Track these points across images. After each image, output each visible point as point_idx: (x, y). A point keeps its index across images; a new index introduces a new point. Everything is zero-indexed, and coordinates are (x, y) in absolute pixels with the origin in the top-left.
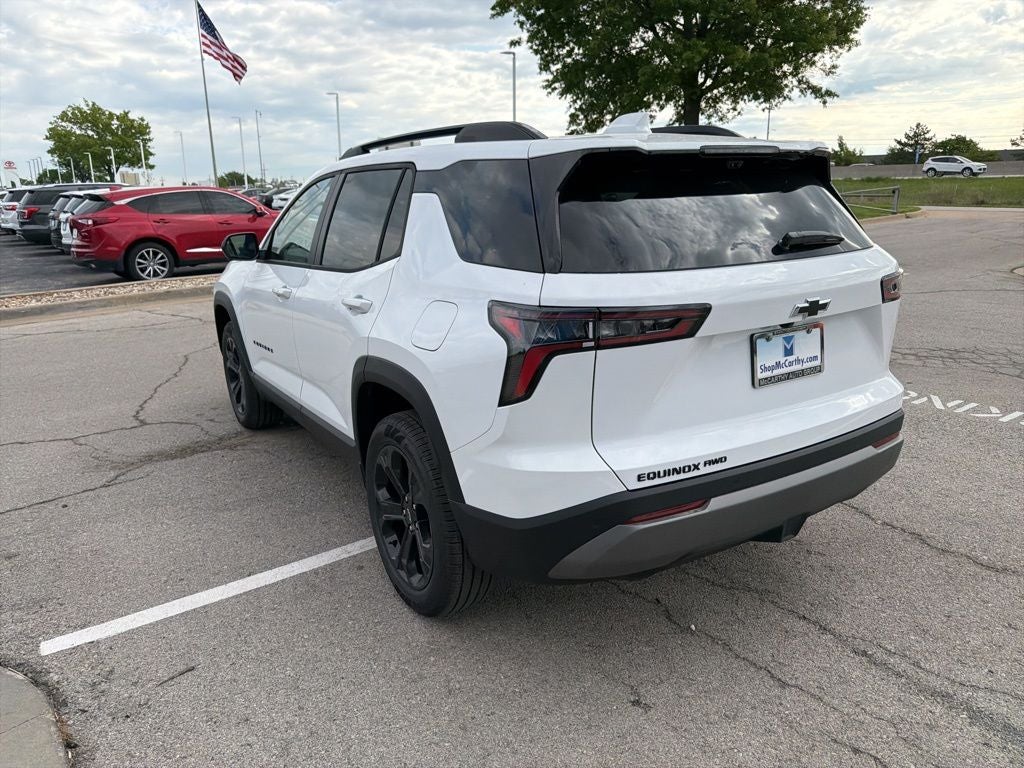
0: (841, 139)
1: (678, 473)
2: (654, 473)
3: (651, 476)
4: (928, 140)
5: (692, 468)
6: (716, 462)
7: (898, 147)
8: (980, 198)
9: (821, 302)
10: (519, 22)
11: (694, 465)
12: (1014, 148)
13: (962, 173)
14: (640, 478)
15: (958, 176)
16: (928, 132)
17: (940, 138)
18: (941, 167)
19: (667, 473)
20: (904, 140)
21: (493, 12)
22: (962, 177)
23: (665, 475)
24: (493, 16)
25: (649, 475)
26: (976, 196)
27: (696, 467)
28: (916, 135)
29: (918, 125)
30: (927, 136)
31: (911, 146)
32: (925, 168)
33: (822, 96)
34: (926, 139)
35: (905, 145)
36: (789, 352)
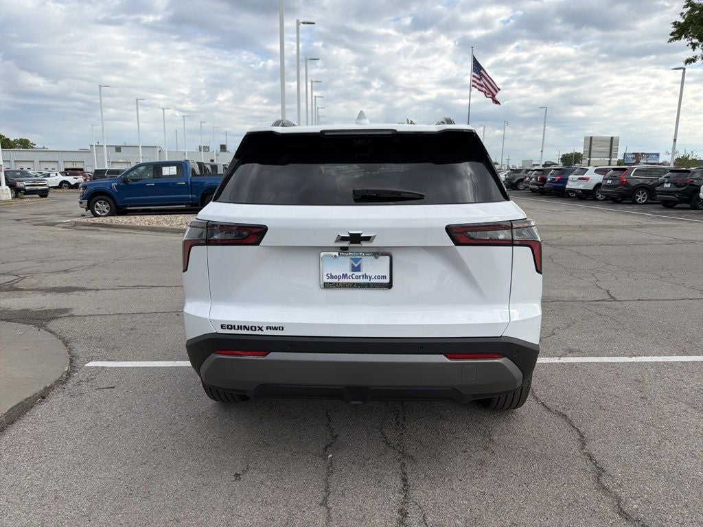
1: (248, 329)
2: (231, 326)
3: (230, 327)
5: (257, 329)
6: (275, 328)
9: (362, 235)
10: (692, 43)
11: (259, 327)
14: (222, 326)
19: (240, 328)
21: (672, 37)
23: (238, 329)
24: (671, 40)
25: (228, 326)
27: (260, 329)
36: (358, 269)
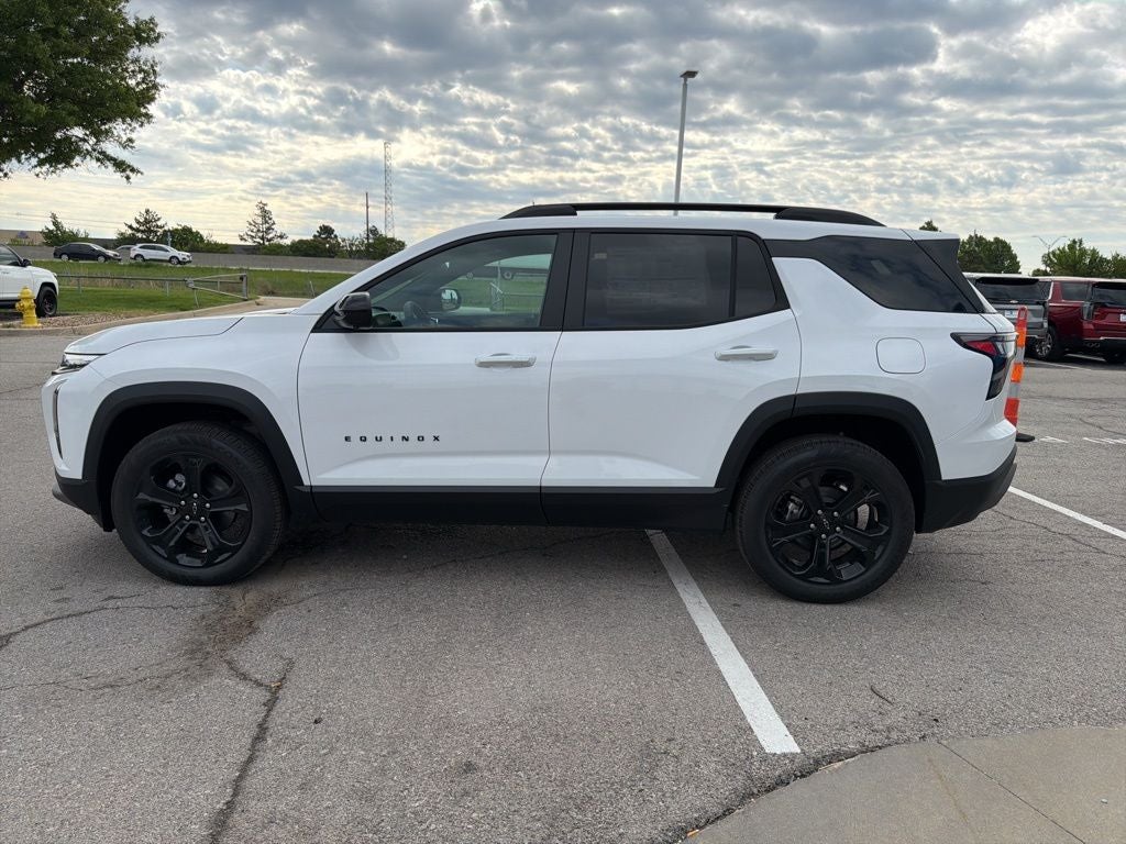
0: (54, 216)
4: (161, 227)
7: (130, 232)
8: (270, 288)
12: (243, 243)
13: (170, 261)
15: (165, 264)
16: (159, 219)
17: (172, 225)
18: (149, 254)
20: (135, 225)
22: (170, 265)
26: (265, 287)
28: (147, 221)
29: (147, 211)
30: (159, 223)
31: (143, 232)
32: (133, 254)
33: (124, 171)
34: (157, 226)
35: (138, 230)
